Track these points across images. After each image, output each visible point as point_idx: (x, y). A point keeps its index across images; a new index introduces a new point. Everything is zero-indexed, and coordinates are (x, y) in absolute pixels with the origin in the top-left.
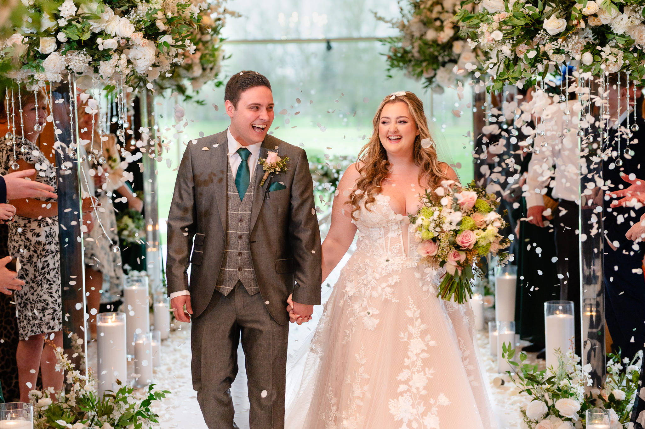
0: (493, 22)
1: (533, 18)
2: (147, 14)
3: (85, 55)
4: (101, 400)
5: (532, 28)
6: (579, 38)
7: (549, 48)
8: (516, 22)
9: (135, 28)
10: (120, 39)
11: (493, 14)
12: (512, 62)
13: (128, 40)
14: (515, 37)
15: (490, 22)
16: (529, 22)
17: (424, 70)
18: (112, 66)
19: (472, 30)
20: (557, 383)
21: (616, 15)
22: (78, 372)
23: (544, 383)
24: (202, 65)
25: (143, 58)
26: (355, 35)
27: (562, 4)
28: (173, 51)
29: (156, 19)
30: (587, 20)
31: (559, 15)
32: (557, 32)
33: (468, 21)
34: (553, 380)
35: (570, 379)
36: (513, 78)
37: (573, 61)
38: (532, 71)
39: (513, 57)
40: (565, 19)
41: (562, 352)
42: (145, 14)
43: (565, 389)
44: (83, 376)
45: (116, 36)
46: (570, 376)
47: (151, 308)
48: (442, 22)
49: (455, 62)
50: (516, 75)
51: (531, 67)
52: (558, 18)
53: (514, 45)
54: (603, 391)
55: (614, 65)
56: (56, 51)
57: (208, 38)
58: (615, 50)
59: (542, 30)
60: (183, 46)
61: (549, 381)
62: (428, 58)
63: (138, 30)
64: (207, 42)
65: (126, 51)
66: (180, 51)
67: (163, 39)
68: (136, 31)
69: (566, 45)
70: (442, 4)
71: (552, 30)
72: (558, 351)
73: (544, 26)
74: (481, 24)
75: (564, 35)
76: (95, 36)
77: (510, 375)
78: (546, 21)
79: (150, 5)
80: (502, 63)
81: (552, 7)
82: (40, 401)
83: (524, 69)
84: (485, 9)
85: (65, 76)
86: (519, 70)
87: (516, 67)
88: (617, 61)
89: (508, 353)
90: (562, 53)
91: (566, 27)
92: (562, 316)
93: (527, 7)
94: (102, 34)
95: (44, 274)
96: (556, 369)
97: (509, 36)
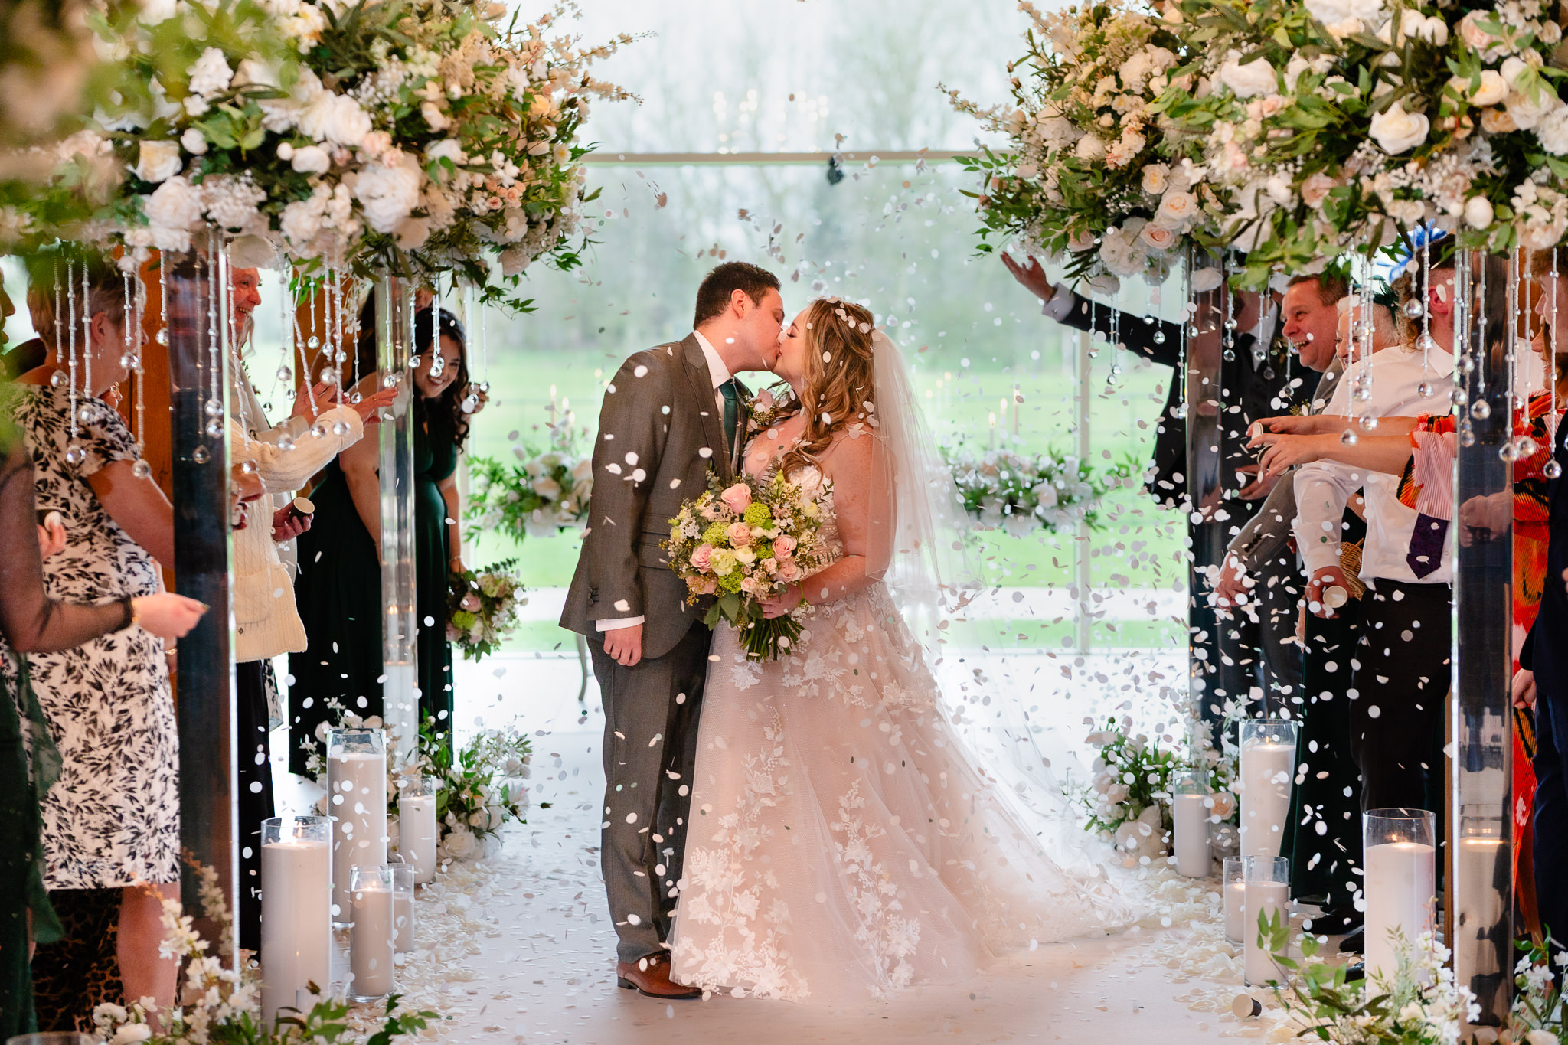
0: (1245, 118)
1: (1345, 111)
2: (403, 88)
3: (249, 185)
4: (271, 1032)
5: (1344, 136)
6: (1459, 163)
7: (1384, 185)
8: (1304, 119)
9: (373, 121)
10: (335, 148)
11: (1248, 101)
12: (1291, 217)
13: (354, 151)
14: (1300, 157)
15: (1239, 118)
16: (1335, 120)
17: (1071, 232)
18: (314, 213)
19: (1193, 138)
20: (1392, 1012)
21: (1551, 106)
22: (214, 961)
23: (1360, 1013)
24: (528, 215)
25: (389, 196)
26: (896, 146)
27: (1418, 77)
28: (463, 180)
29: (422, 101)
30: (1479, 119)
31: (1409, 106)
32: (1404, 145)
33: (1185, 116)
34: (1382, 1005)
35: (1425, 1002)
36: (1294, 257)
37: (1443, 218)
38: (1342, 241)
39: (1295, 205)
40: (1426, 114)
41: (1406, 935)
42: (395, 89)
43: (1413, 1026)
44: (228, 972)
45: (325, 140)
46: (1425, 995)
47: (393, 806)
48: (1117, 117)
49: (1148, 214)
50: (1303, 250)
51: (1340, 231)
52: (1407, 112)
53: (1298, 177)
54: (1506, 1033)
55: (1545, 230)
56: (178, 174)
57: (544, 147)
58: (1548, 194)
59: (1368, 141)
60: (487, 168)
61: (1373, 1007)
62: (1079, 203)
63: (379, 126)
64: (541, 158)
65: (348, 176)
66: (479, 179)
67: (438, 150)
68: (374, 129)
69: (1426, 179)
70: (1117, 74)
71: (1392, 142)
72: (1396, 933)
73: (1374, 130)
74: (1217, 123)
75: (1423, 153)
76: (273, 139)
77: (1276, 992)
78: (1377, 119)
79: (411, 67)
80: (1268, 219)
81: (1394, 84)
82: (120, 1030)
83: (1322, 237)
84: (1226, 87)
85: (199, 237)
86: (1309, 237)
87: (1302, 231)
88: (1552, 221)
89: (1271, 935)
90: (1415, 199)
91: (1428, 135)
92: (1405, 846)
93: (1332, 85)
94: (290, 134)
95: (119, 742)
96: (1389, 977)
97: (1286, 155)
